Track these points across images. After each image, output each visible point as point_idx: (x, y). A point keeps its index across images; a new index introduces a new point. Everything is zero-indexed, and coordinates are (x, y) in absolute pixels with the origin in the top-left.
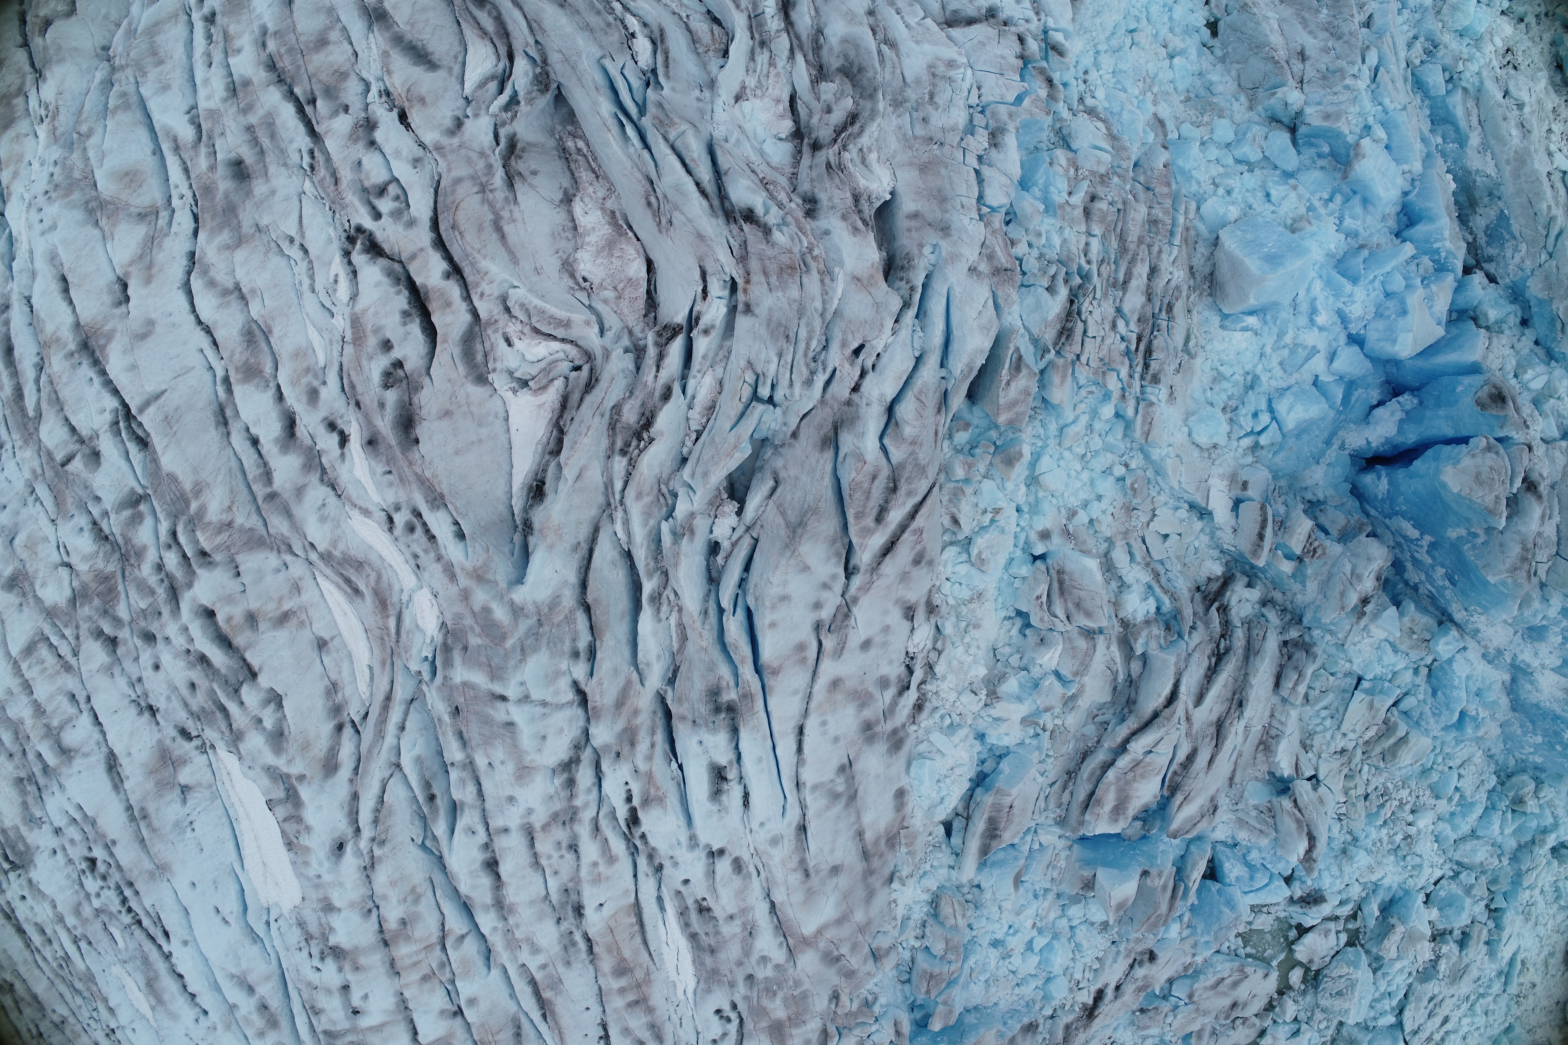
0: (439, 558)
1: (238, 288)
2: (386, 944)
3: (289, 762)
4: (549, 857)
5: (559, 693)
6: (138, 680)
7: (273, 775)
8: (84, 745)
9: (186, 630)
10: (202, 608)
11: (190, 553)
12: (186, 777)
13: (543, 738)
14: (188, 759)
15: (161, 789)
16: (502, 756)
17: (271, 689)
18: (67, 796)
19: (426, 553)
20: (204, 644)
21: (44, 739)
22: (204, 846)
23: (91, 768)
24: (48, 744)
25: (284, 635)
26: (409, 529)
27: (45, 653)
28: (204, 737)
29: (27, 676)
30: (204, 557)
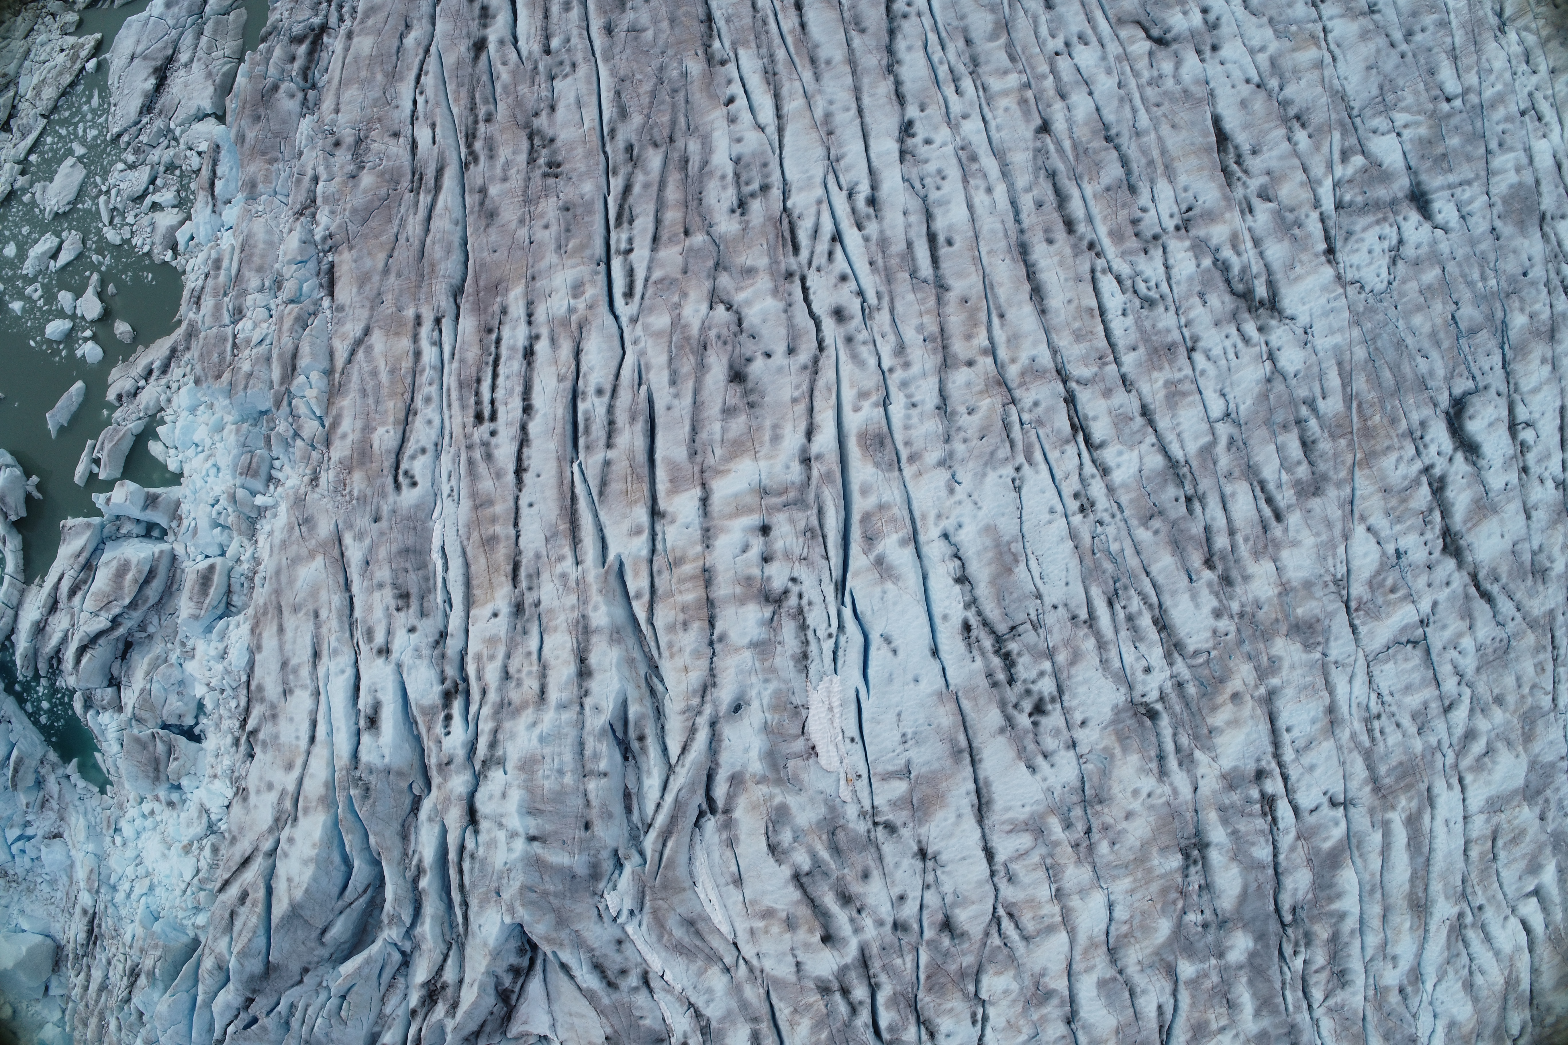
2: (710, 603)
3: (771, 797)
4: (530, 673)
5: (489, 831)
6: (928, 887)
7: (793, 783)
8: (1011, 831)
9: (857, 930)
10: (834, 947)
11: (838, 997)
12: (900, 787)
13: (504, 795)
14: (894, 804)
15: (932, 779)
16: (546, 784)
17: (779, 862)
18: (1045, 785)
19: (606, 956)
20: (841, 917)
21: (1056, 844)
22: (895, 719)
23: (1008, 809)
24: (1053, 838)
25: (767, 902)
26: (624, 972)
27: (1030, 927)
28: (870, 824)
29: (1056, 909)
30: (824, 989)
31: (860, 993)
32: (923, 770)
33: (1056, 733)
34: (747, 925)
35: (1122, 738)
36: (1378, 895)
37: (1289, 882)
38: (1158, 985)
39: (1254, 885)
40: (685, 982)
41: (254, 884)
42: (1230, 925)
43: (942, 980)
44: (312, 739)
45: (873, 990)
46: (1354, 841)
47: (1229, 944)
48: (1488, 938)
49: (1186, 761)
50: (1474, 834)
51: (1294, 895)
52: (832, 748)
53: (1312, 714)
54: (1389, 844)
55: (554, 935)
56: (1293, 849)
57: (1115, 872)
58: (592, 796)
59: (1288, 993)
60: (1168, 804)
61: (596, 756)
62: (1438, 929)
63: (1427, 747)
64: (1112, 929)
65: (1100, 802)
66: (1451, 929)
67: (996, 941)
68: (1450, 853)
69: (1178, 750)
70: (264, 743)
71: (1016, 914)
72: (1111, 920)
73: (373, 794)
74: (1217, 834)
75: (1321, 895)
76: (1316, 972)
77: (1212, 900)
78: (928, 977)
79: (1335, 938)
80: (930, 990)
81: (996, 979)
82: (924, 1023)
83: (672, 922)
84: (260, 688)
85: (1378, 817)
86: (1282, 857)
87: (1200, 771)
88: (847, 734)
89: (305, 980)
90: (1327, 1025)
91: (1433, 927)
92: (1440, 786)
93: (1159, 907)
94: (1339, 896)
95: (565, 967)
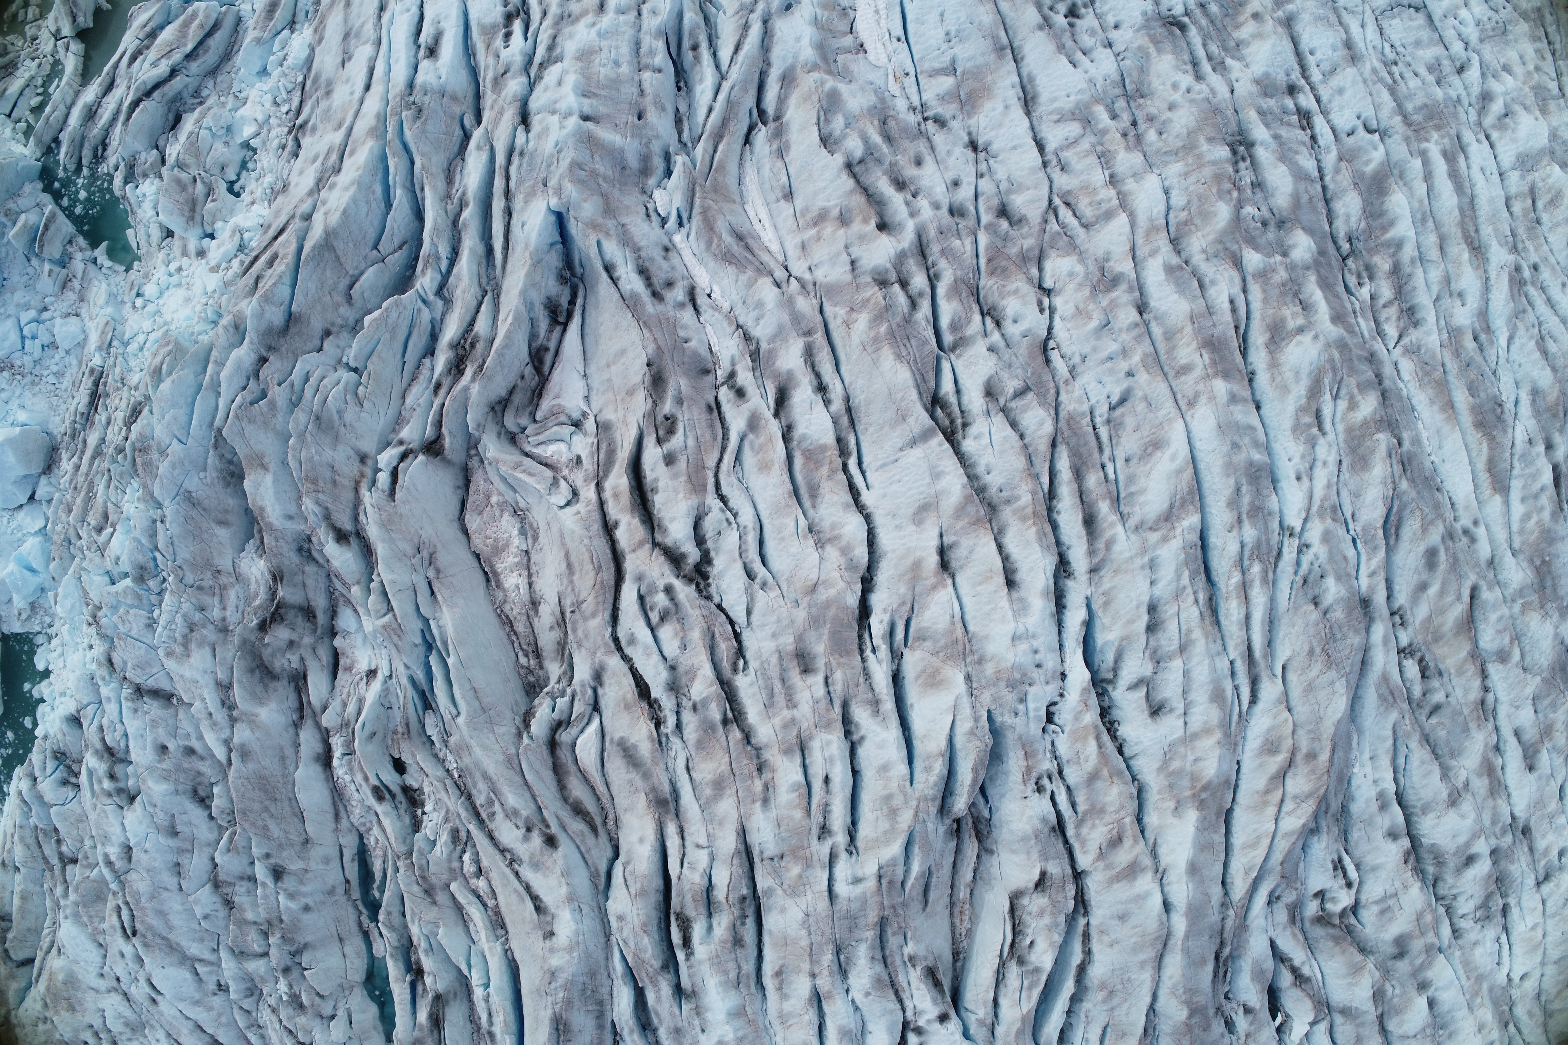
0: (637, 250)
1: (820, 544)
5: (541, 122)
6: (982, 176)
7: (845, 75)
8: (1058, 121)
9: (912, 215)
10: (890, 233)
11: (897, 287)
12: (947, 83)
13: (560, 84)
14: (942, 99)
15: (977, 74)
16: (603, 71)
17: (831, 152)
18: (1087, 76)
19: (652, 259)
20: (896, 200)
21: (1104, 132)
22: (938, 18)
23: (1054, 100)
24: (1101, 126)
25: (820, 203)
26: (670, 284)
27: (1088, 212)
28: (919, 118)
29: (1112, 193)
30: (883, 283)
31: (919, 281)
32: (969, 65)
33: (1092, 33)
34: (798, 240)
35: (1156, 42)
36: (1430, 224)
37: (1339, 207)
38: (1226, 275)
39: (1305, 198)
40: (734, 297)
41: (284, 245)
42: (1289, 225)
43: (1004, 263)
44: (368, 87)
45: (933, 280)
46: (1396, 172)
47: (1291, 242)
48: (1550, 303)
49: (1219, 68)
50: (1513, 190)
51: (1347, 221)
52: (879, 45)
53: (1331, 40)
54: (1430, 173)
55: (600, 220)
56: (1337, 171)
57: (1166, 158)
58: (646, 86)
59: (1360, 320)
60: (1207, 100)
61: (652, 53)
62: (1498, 275)
63: (1447, 98)
64: (1171, 216)
65: (1142, 97)
66: (1511, 280)
67: (1053, 226)
68: (1491, 200)
69: (1210, 58)
70: (314, 129)
71: (1072, 201)
72: (1169, 208)
73: (425, 113)
74: (1260, 132)
75: (1375, 224)
76: (1385, 306)
77: (1266, 199)
78: (989, 261)
79: (1396, 270)
80: (992, 273)
81: (1059, 260)
82: (988, 313)
83: (721, 226)
84: (316, 79)
85: (1415, 146)
86: (1328, 179)
87: (1234, 75)
88: (893, 34)
89: (325, 346)
90: (1407, 366)
91: (1493, 274)
92: (1468, 137)
93: (1214, 190)
94: (1392, 223)
95: (609, 269)
